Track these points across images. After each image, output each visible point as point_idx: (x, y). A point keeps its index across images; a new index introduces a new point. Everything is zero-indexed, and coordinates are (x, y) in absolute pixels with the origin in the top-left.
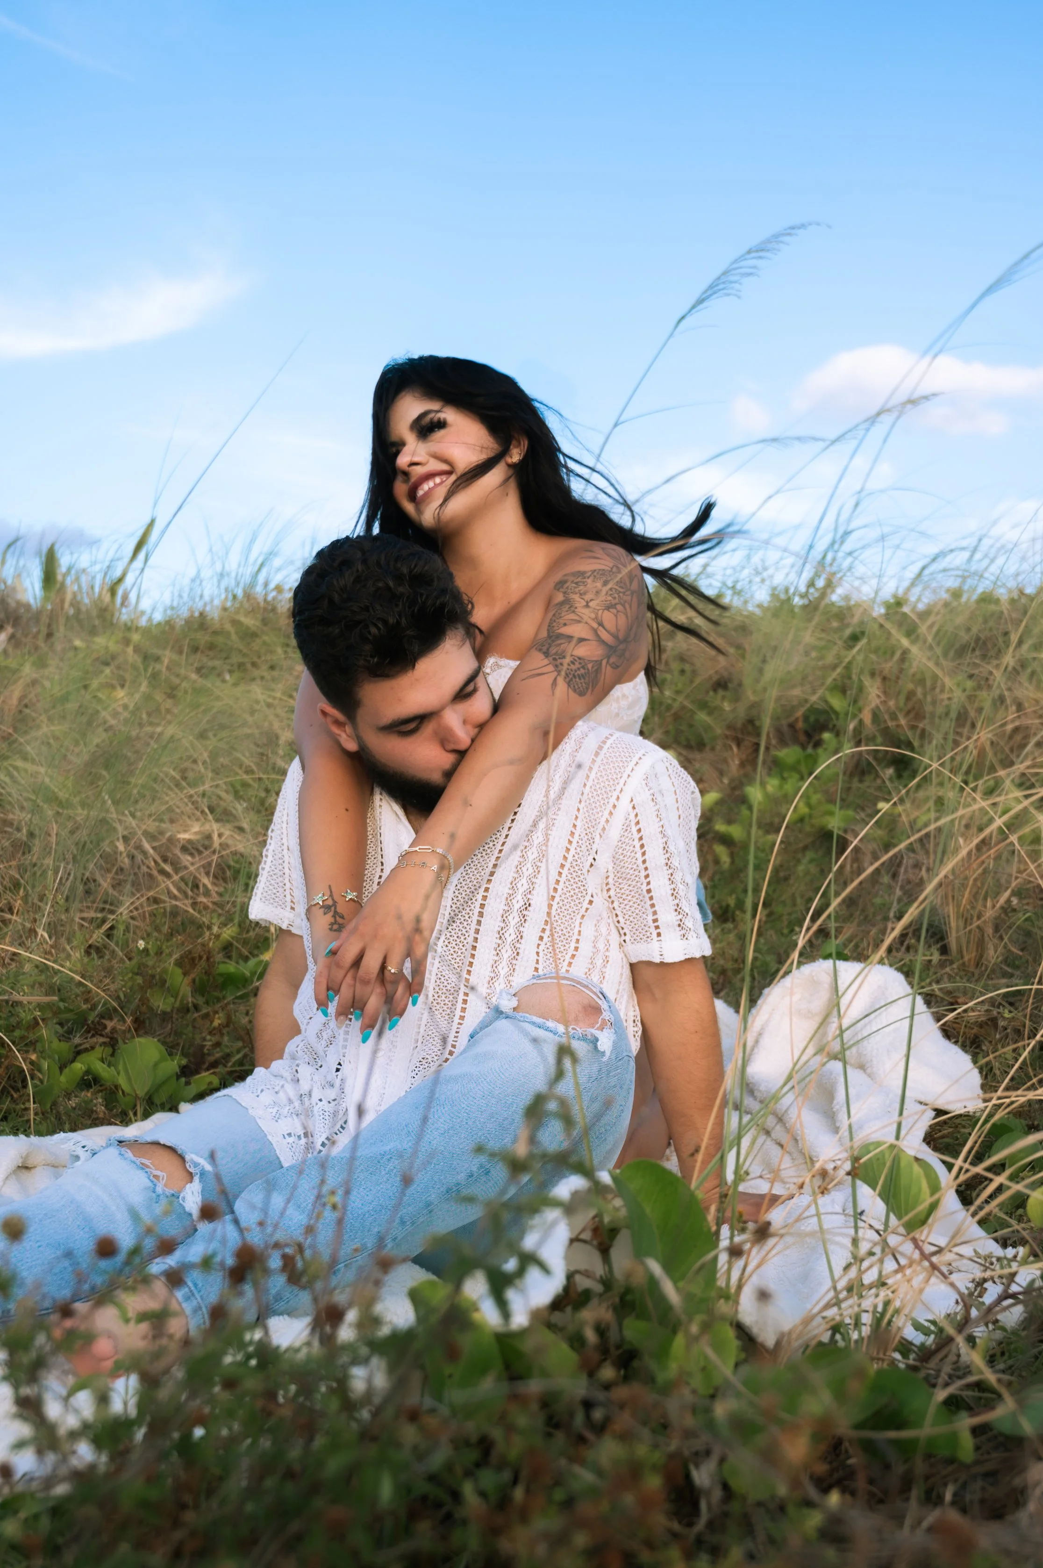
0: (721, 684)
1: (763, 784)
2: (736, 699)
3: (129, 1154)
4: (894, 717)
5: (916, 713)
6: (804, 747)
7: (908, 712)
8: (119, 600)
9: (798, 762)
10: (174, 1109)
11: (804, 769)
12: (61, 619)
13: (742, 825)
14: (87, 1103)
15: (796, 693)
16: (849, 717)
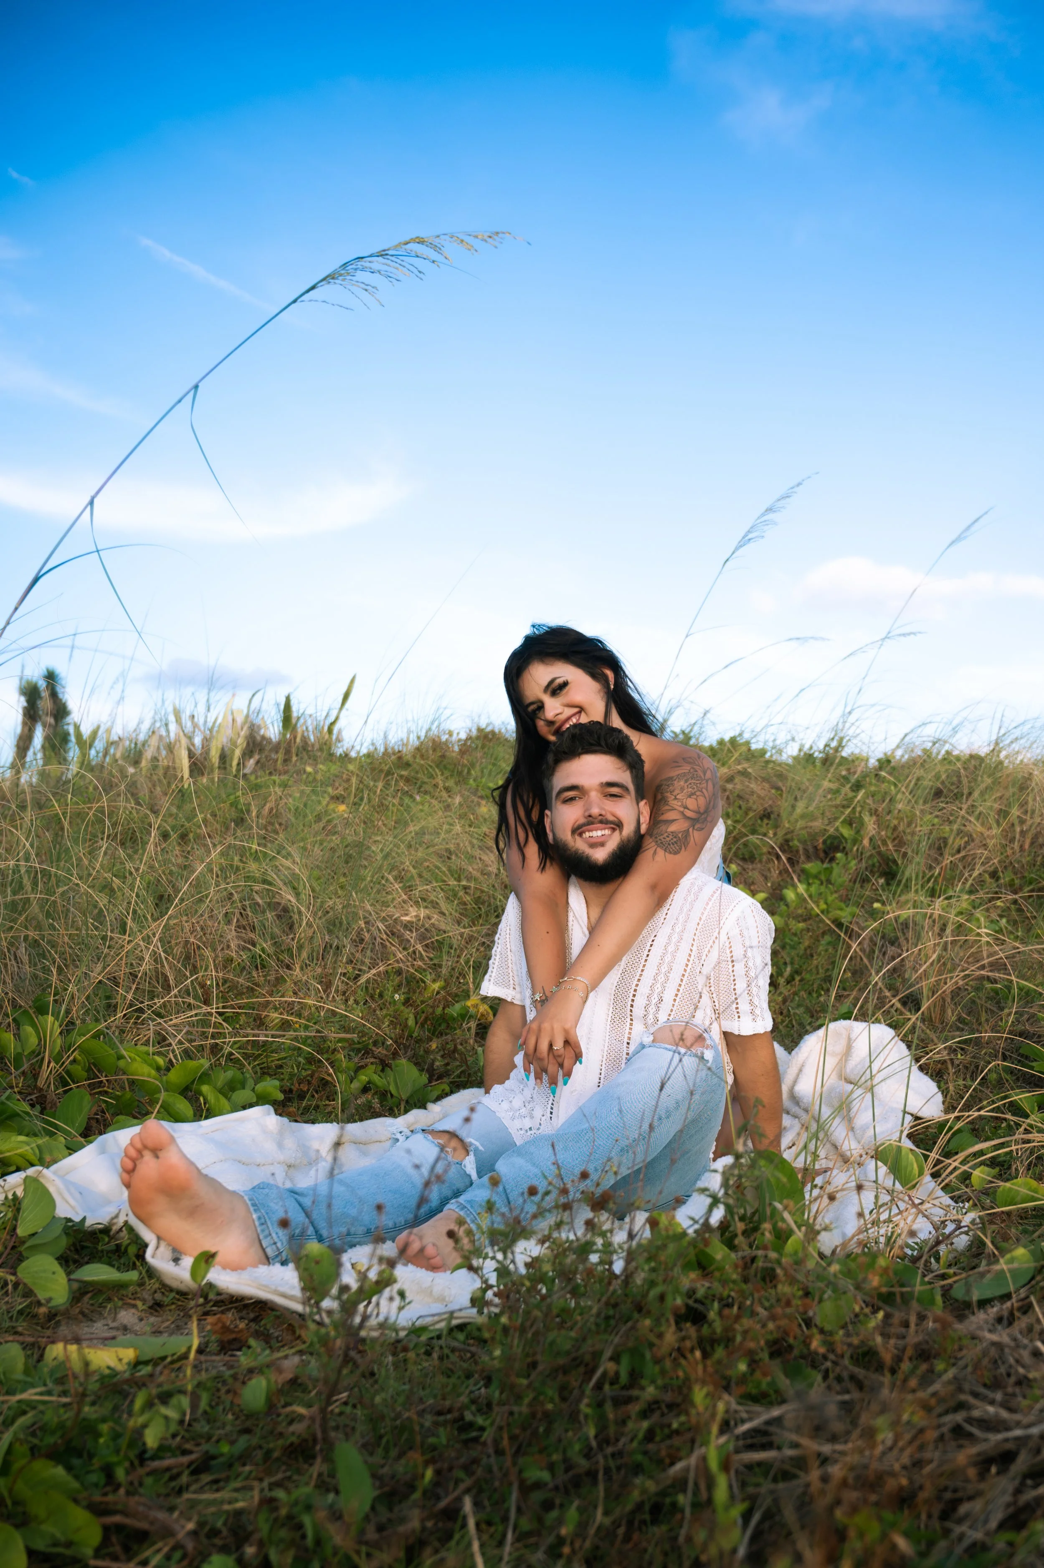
0: (766, 815)
1: (794, 887)
2: (776, 827)
3: (430, 1137)
4: (884, 843)
5: (900, 842)
6: (823, 862)
7: (894, 839)
8: (334, 737)
9: (820, 873)
10: (424, 1107)
11: (823, 878)
12: (294, 750)
13: (781, 916)
14: (370, 1102)
15: (818, 824)
16: (855, 841)
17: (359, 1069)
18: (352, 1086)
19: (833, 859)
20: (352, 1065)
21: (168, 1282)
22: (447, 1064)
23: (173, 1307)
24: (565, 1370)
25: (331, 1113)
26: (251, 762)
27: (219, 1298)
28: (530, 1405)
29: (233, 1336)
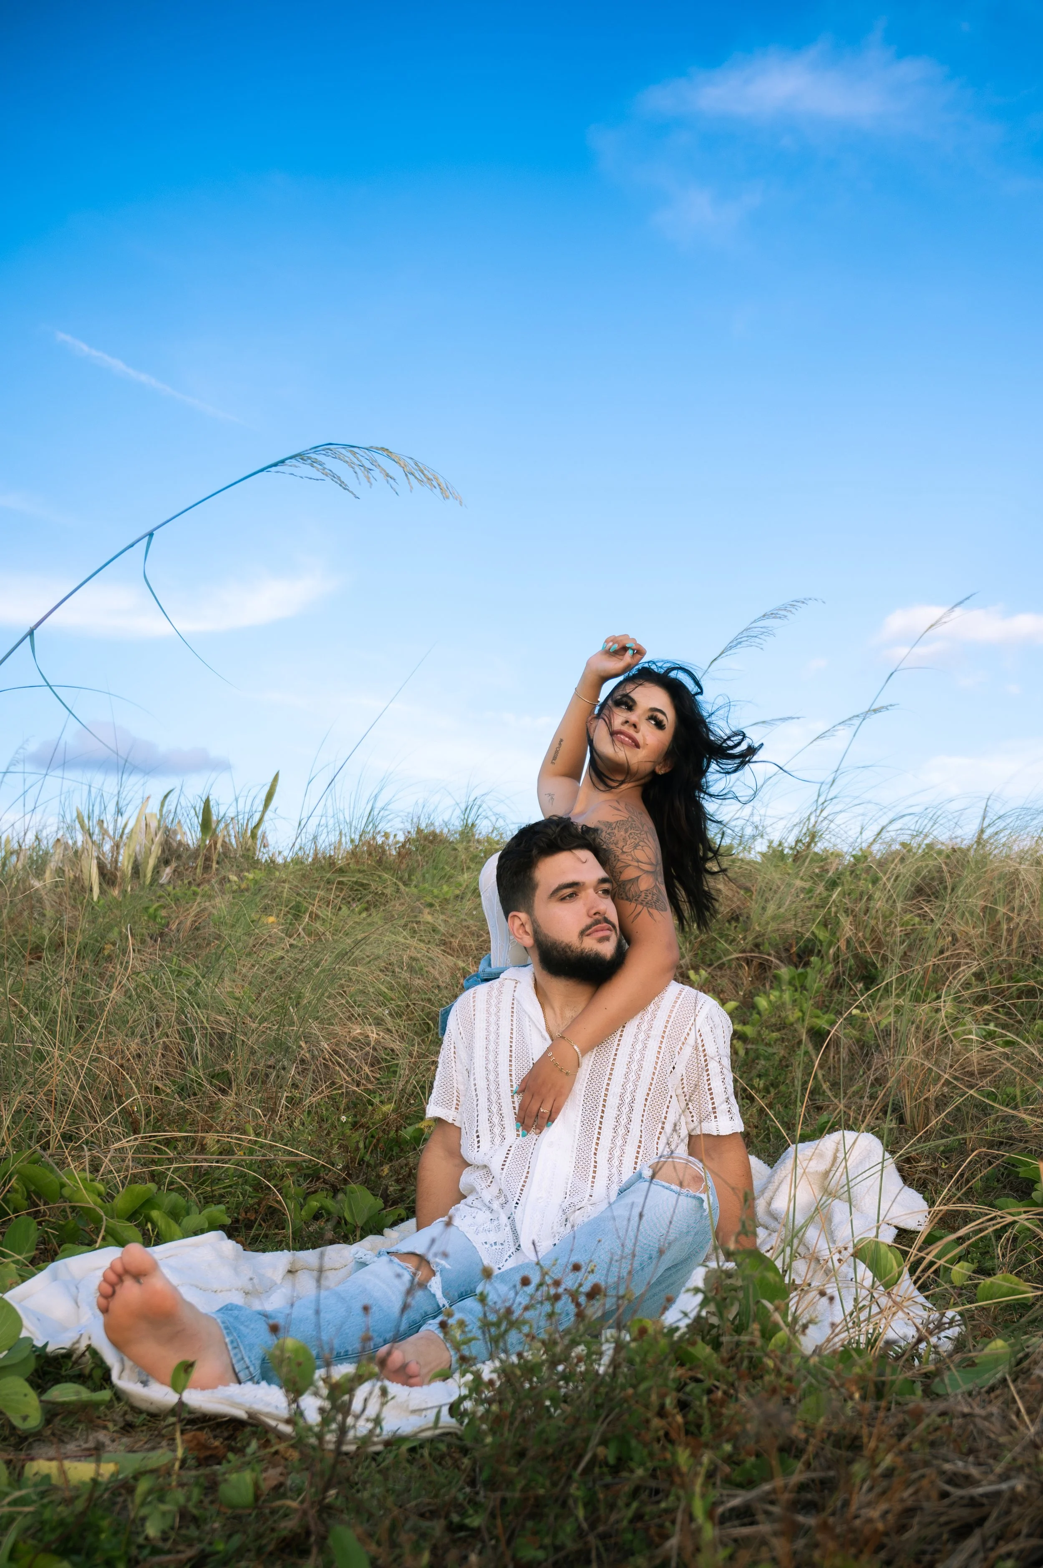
0: (735, 918)
1: (767, 994)
2: (746, 930)
3: (396, 1260)
4: (862, 945)
5: (878, 944)
6: (797, 967)
7: (873, 941)
8: (259, 842)
9: (794, 978)
10: (380, 1233)
11: (797, 984)
12: (215, 857)
13: (753, 1025)
14: (321, 1229)
15: (790, 927)
16: (830, 944)
17: (307, 1195)
18: (303, 1213)
19: (807, 964)
20: (299, 1190)
21: (137, 1404)
22: (403, 1189)
23: (145, 1428)
24: (554, 1457)
25: (281, 1241)
26: (167, 872)
27: (192, 1416)
28: (524, 1490)
29: (208, 1453)
